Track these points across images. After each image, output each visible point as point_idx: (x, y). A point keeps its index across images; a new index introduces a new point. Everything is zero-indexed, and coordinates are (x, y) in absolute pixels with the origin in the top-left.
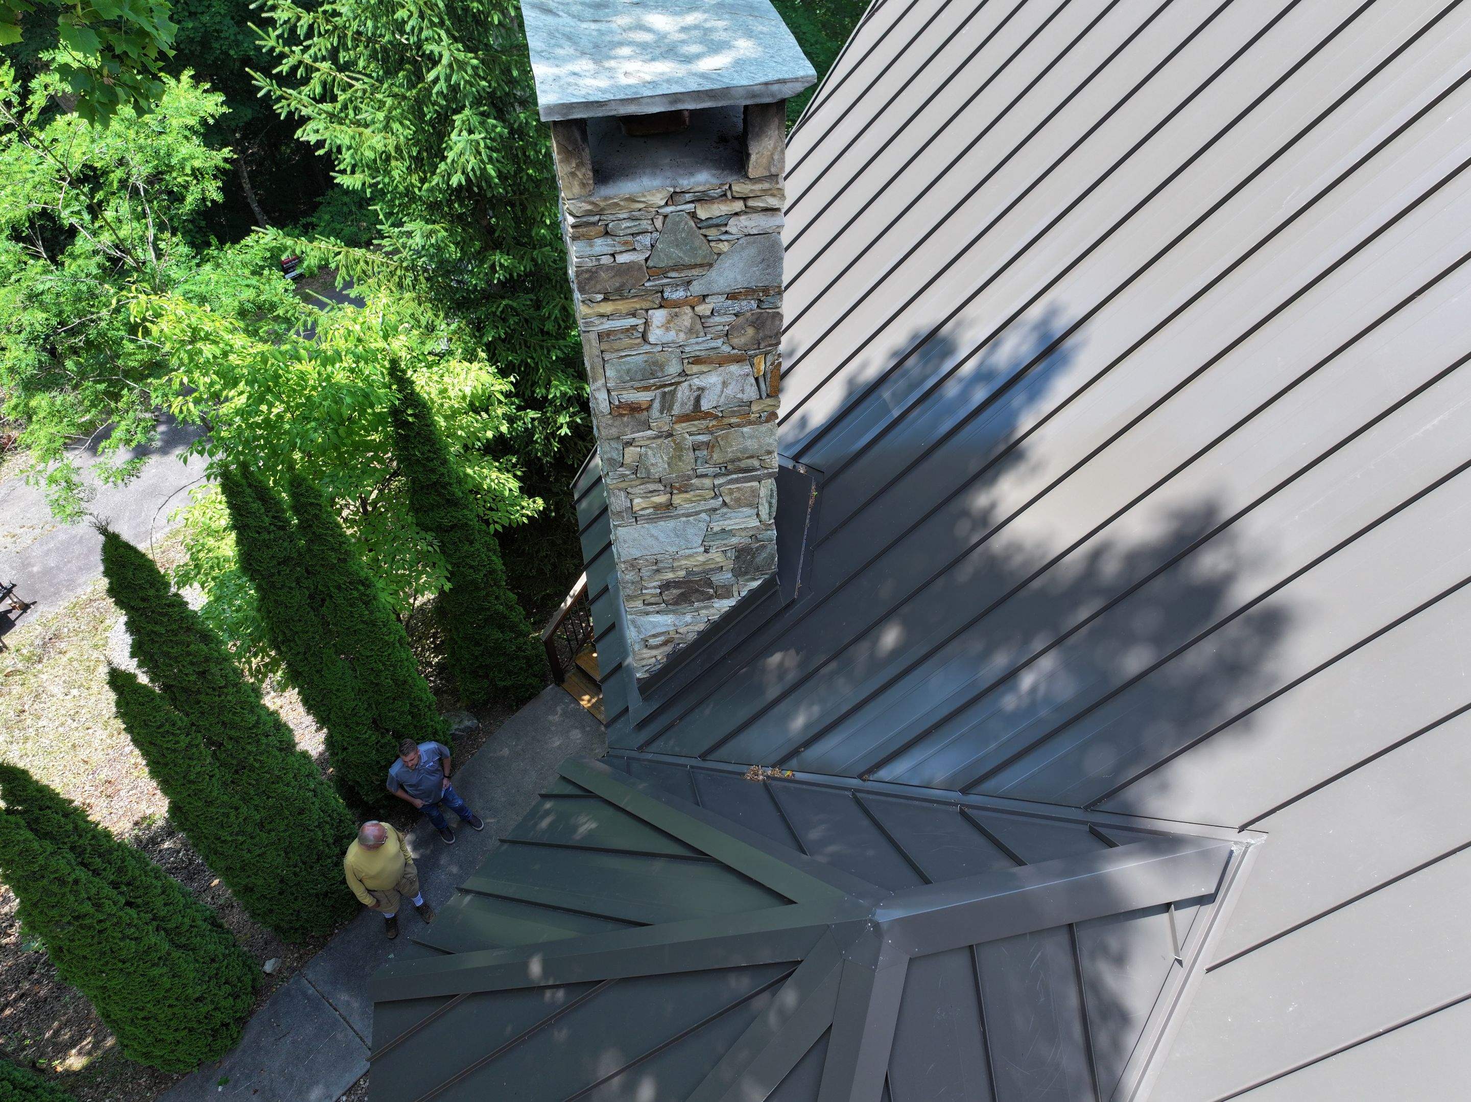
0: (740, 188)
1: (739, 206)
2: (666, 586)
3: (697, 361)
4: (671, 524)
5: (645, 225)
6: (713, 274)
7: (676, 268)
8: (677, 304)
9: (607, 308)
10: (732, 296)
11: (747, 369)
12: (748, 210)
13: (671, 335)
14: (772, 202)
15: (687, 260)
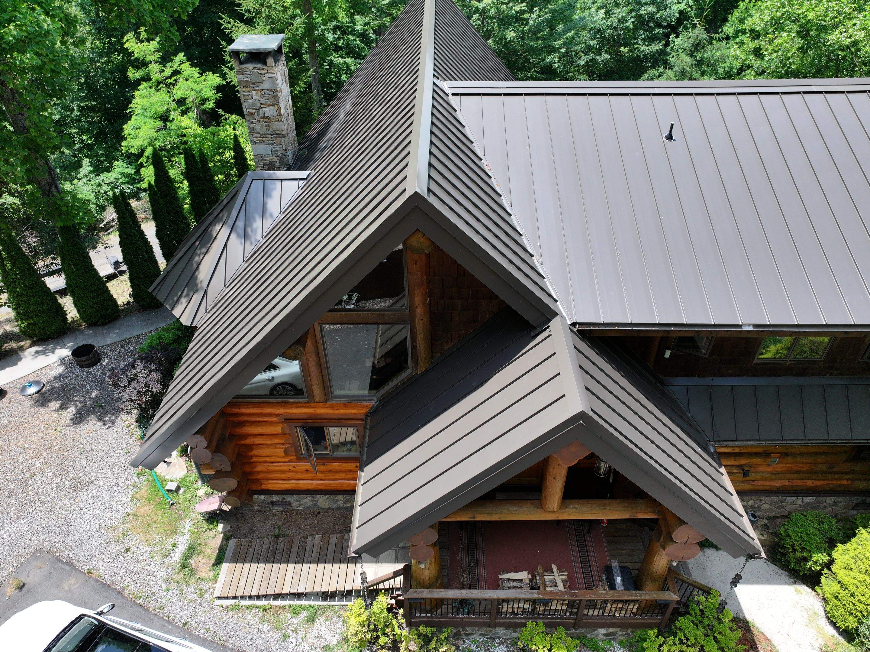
0: (266, 68)
1: (266, 71)
2: (265, 164)
3: (263, 104)
4: (263, 146)
5: (249, 73)
6: (263, 85)
7: (256, 83)
8: (257, 91)
9: (244, 90)
10: (268, 90)
11: (273, 108)
12: (268, 73)
13: (257, 98)
14: (273, 71)
15: (258, 81)
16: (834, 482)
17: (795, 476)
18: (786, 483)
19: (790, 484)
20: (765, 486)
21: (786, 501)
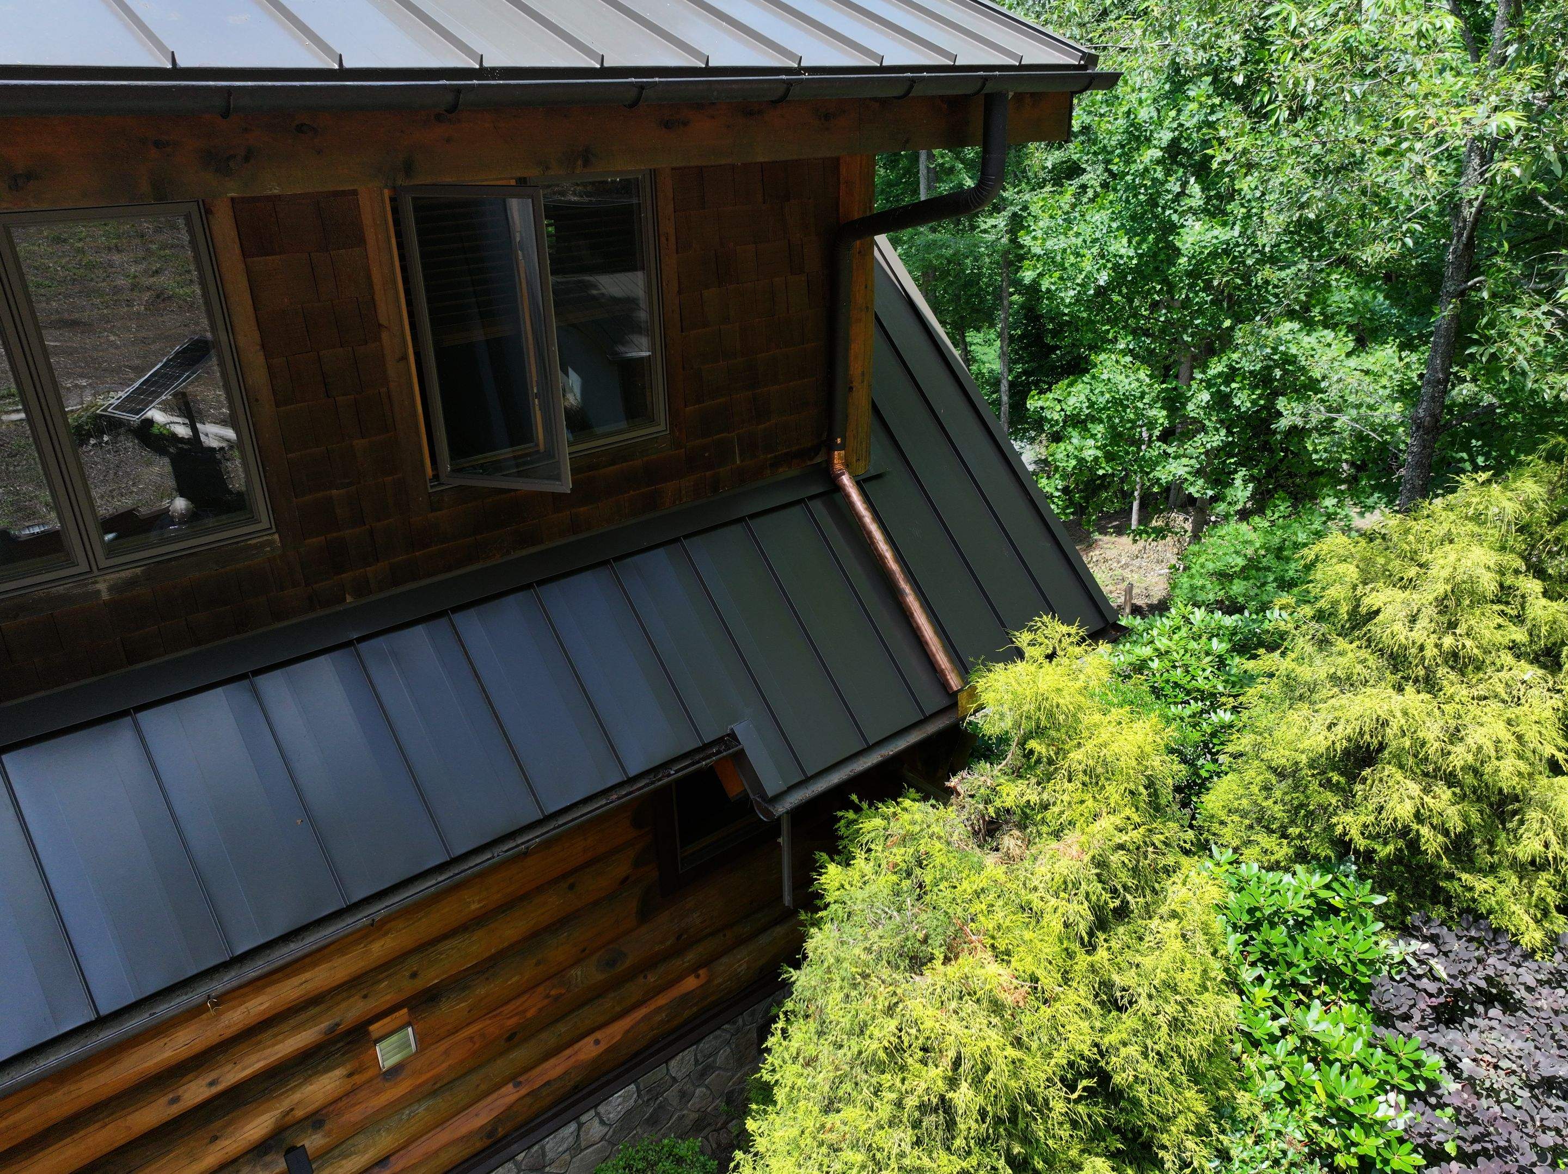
16: (662, 1000)
17: (520, 1055)
18: (509, 1095)
19: (524, 1091)
20: (436, 1152)
21: (550, 1155)
